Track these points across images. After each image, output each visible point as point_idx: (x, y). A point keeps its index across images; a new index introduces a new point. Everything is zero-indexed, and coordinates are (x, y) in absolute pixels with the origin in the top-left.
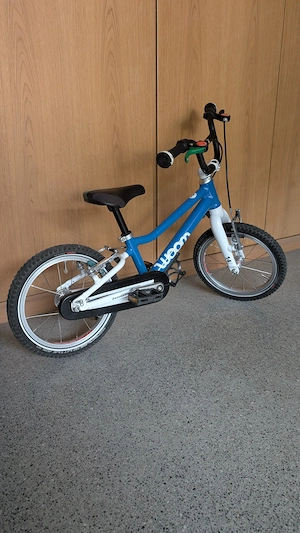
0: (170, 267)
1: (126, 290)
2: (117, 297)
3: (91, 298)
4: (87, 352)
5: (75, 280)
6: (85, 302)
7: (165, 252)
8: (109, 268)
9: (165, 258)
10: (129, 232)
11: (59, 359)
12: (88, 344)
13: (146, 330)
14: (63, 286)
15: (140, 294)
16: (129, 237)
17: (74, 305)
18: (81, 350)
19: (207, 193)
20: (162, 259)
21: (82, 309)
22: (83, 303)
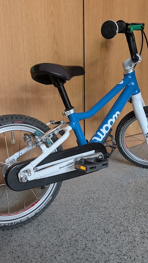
0: (105, 140)
1: (71, 159)
2: (62, 166)
3: (39, 168)
4: (35, 222)
5: (23, 152)
6: (32, 172)
7: (101, 127)
8: (55, 139)
9: (101, 132)
10: (72, 108)
11: (6, 232)
12: (36, 214)
13: (86, 196)
14: (11, 158)
15: (86, 162)
16: (72, 111)
17: (21, 175)
18: (29, 220)
19: (130, 81)
20: (99, 133)
21: (30, 179)
22: (31, 173)
